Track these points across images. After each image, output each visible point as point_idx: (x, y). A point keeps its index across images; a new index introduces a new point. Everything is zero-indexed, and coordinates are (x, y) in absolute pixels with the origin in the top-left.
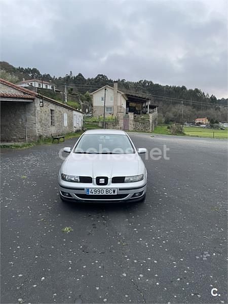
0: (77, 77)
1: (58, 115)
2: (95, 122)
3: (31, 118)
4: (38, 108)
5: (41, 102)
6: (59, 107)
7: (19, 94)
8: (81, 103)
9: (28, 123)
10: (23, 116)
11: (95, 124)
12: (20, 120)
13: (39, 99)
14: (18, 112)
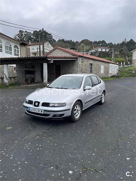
0: (129, 41)
1: (96, 67)
2: (130, 70)
3: (76, 69)
4: (80, 63)
5: (82, 60)
6: (97, 61)
7: (71, 56)
8: (127, 58)
9: (74, 71)
10: (72, 68)
11: (130, 71)
12: (71, 70)
13: (81, 58)
14: (70, 66)
